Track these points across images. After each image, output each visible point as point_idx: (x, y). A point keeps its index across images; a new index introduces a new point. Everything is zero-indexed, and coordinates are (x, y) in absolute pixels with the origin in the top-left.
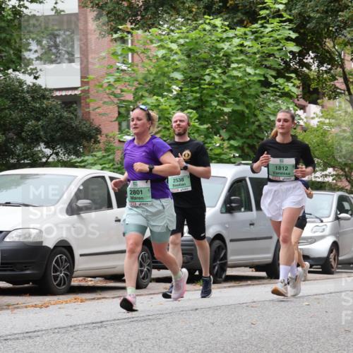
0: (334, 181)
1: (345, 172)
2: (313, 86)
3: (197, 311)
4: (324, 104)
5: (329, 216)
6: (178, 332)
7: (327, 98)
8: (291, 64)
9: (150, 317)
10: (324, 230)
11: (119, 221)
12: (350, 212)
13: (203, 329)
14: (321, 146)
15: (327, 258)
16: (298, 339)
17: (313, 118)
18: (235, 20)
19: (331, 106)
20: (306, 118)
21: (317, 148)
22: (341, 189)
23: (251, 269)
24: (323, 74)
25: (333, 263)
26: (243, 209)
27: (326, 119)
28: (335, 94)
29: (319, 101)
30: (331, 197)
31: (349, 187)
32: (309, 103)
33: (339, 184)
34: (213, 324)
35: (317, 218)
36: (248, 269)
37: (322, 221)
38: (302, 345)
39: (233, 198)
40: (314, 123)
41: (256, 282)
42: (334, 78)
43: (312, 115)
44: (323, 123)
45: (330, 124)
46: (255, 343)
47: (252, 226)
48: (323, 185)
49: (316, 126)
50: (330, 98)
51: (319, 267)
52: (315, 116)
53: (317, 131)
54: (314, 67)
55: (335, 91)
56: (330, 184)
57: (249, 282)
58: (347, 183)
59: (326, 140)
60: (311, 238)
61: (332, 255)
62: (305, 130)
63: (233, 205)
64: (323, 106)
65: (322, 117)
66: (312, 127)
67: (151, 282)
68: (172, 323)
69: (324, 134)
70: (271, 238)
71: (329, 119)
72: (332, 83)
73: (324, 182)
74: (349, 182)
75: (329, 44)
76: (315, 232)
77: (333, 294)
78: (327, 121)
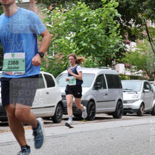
0: (143, 76)
1: (147, 71)
2: (133, 34)
3: (82, 133)
4: (138, 42)
5: (140, 91)
6: (74, 142)
7: (139, 39)
8: (123, 24)
9: (62, 135)
10: (138, 97)
11: (48, 93)
12: (149, 89)
13: (85, 141)
14: (136, 60)
15: (139, 110)
16: (127, 145)
17: (133, 48)
18: (98, 5)
19: (141, 42)
20: (130, 48)
21: (135, 61)
22: (146, 79)
23: (106, 114)
24: (137, 29)
25: (142, 111)
26: (102, 88)
27: (139, 48)
28: (142, 37)
29: (136, 40)
30: (141, 82)
31: (149, 78)
32: (131, 41)
33: (145, 77)
34: (89, 138)
35: (135, 92)
36: (105, 114)
37: (137, 93)
38: (128, 147)
39: (98, 83)
40: (134, 50)
41: (108, 120)
42: (142, 30)
43: (133, 47)
44: (137, 50)
45: (140, 50)
46: (108, 146)
47: (106, 96)
48: (138, 77)
49: (134, 52)
50: (140, 39)
51: (136, 113)
52: (134, 47)
53: (135, 53)
54: (133, 26)
55: (142, 36)
56: (140, 77)
57: (105, 120)
58: (148, 77)
59: (139, 57)
60: (132, 100)
61: (141, 108)
62: (129, 53)
63: (98, 86)
64: (137, 43)
65: (137, 47)
66: (133, 52)
67: (62, 120)
68: (71, 138)
69: (138, 55)
70: (114, 100)
71: (140, 48)
72: (141, 32)
73: (138, 76)
74: (149, 76)
75: (140, 15)
76: (134, 98)
77: (142, 125)
78: (139, 49)
